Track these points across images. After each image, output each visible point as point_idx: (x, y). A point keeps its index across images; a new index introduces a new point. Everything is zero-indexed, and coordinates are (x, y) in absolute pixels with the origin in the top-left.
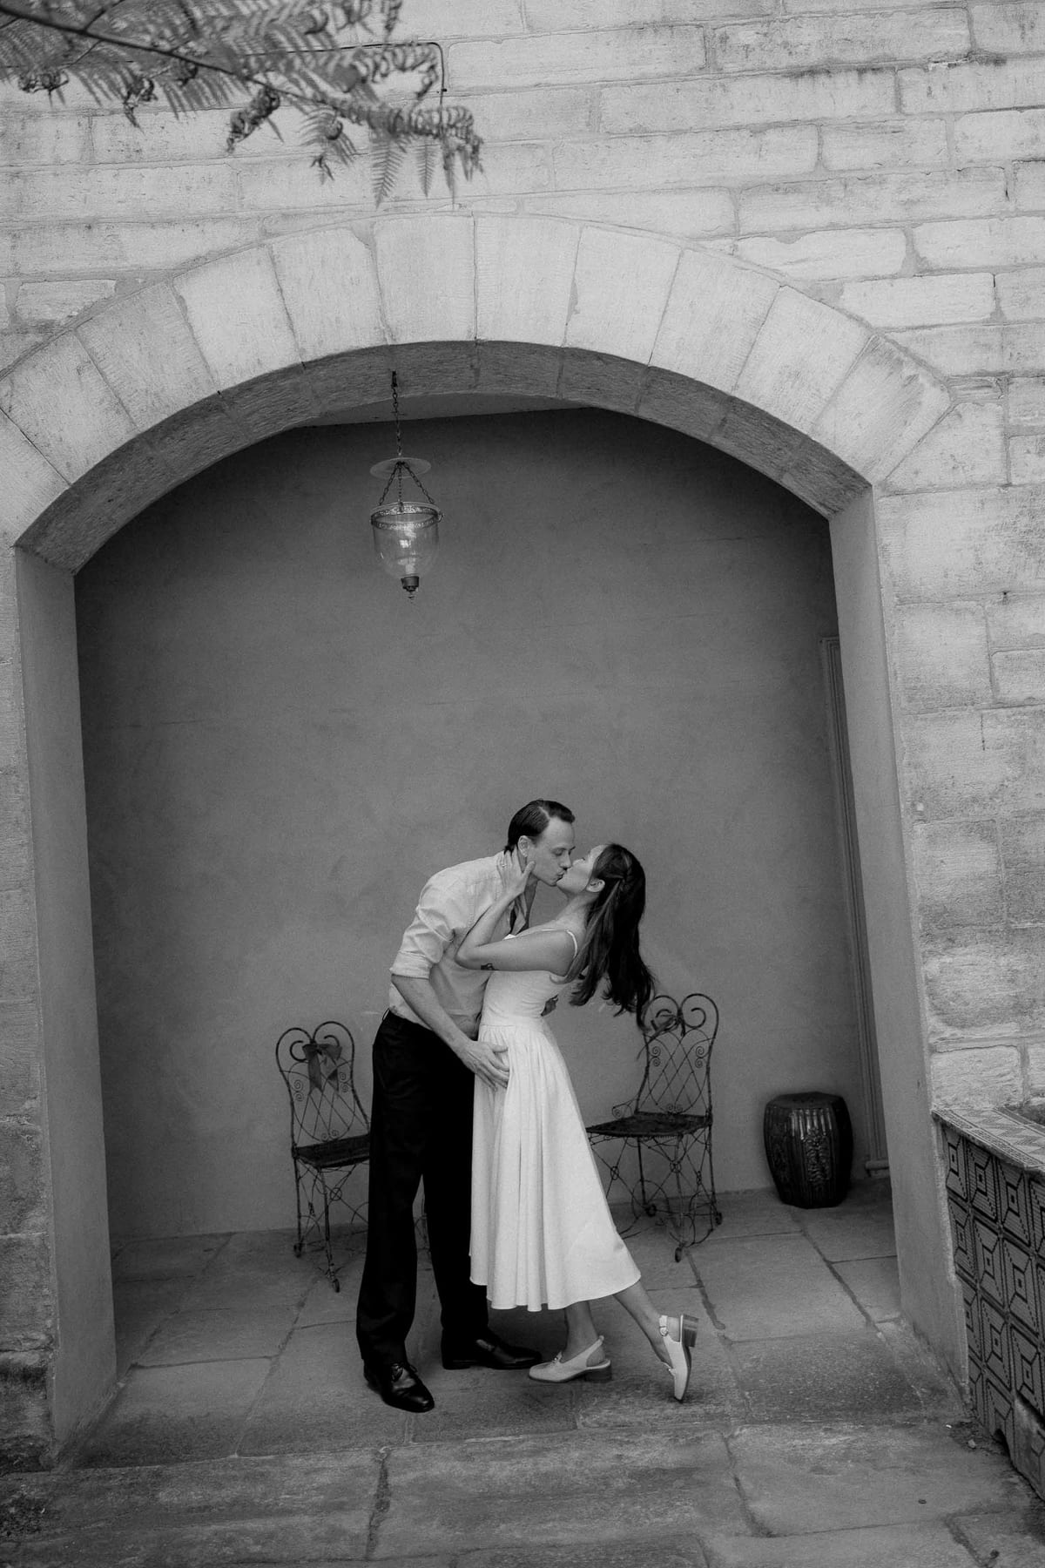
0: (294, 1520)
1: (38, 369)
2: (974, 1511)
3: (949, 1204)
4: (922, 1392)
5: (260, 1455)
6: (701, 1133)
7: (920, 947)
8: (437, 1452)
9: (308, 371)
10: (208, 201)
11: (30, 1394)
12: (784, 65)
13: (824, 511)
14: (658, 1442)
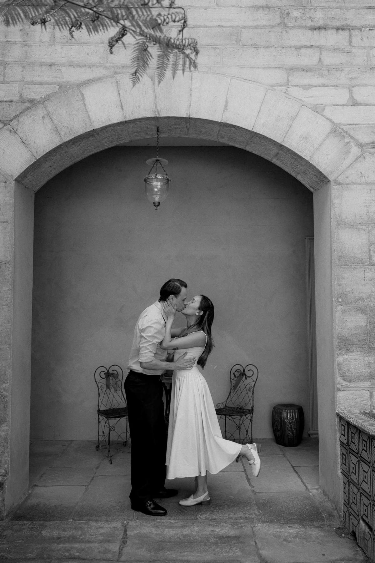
0: (91, 545)
1: (28, 116)
2: (342, 560)
3: (340, 447)
4: (325, 515)
5: (80, 520)
6: (249, 416)
7: (337, 352)
8: (146, 524)
9: (127, 124)
12: (309, 25)
13: (311, 190)
14: (227, 526)
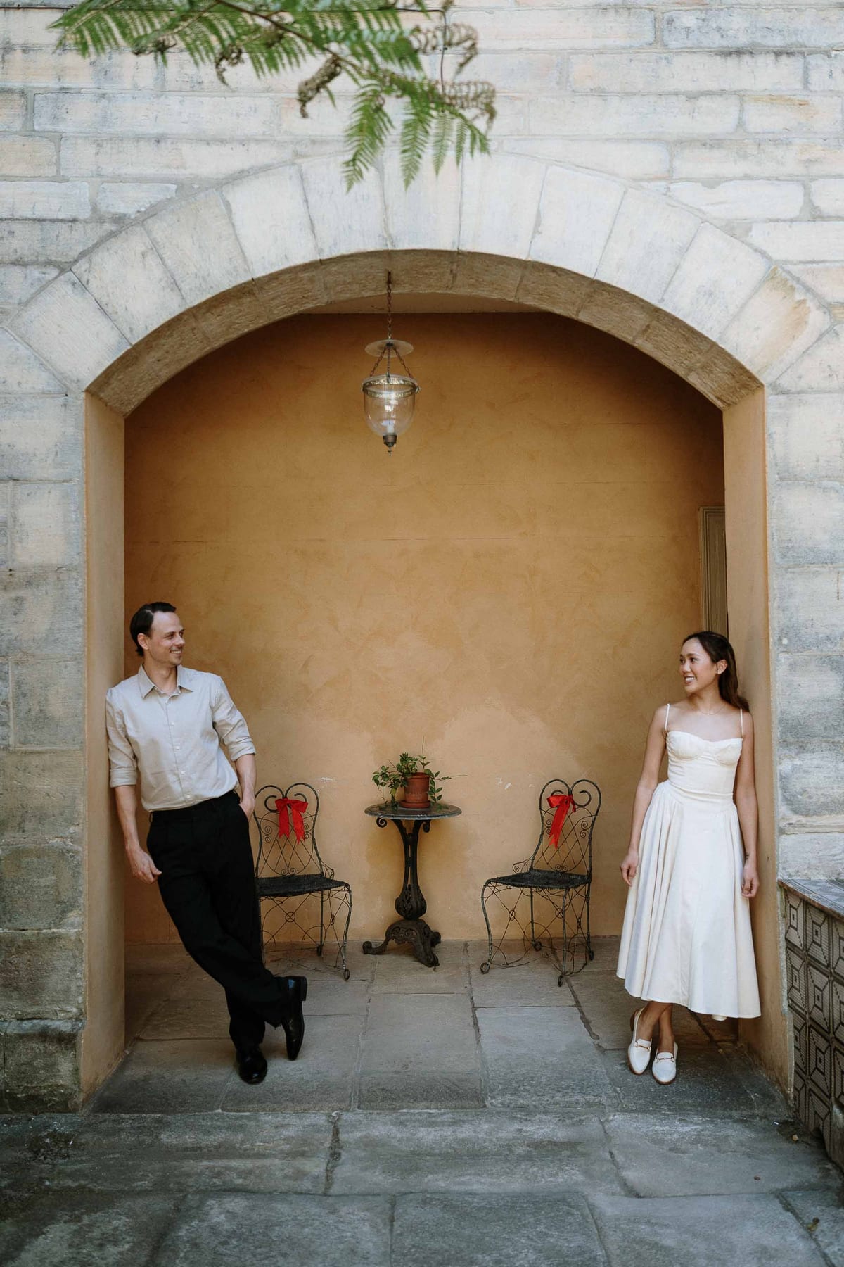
0: (267, 1162)
1: (111, 252)
2: (798, 1188)
3: (787, 952)
4: (755, 1096)
5: (239, 1111)
6: (582, 889)
7: (777, 750)
8: (378, 1118)
9: (323, 267)
10: (253, 126)
11: (64, 1053)
12: (717, 44)
13: (719, 404)
14: (550, 1121)
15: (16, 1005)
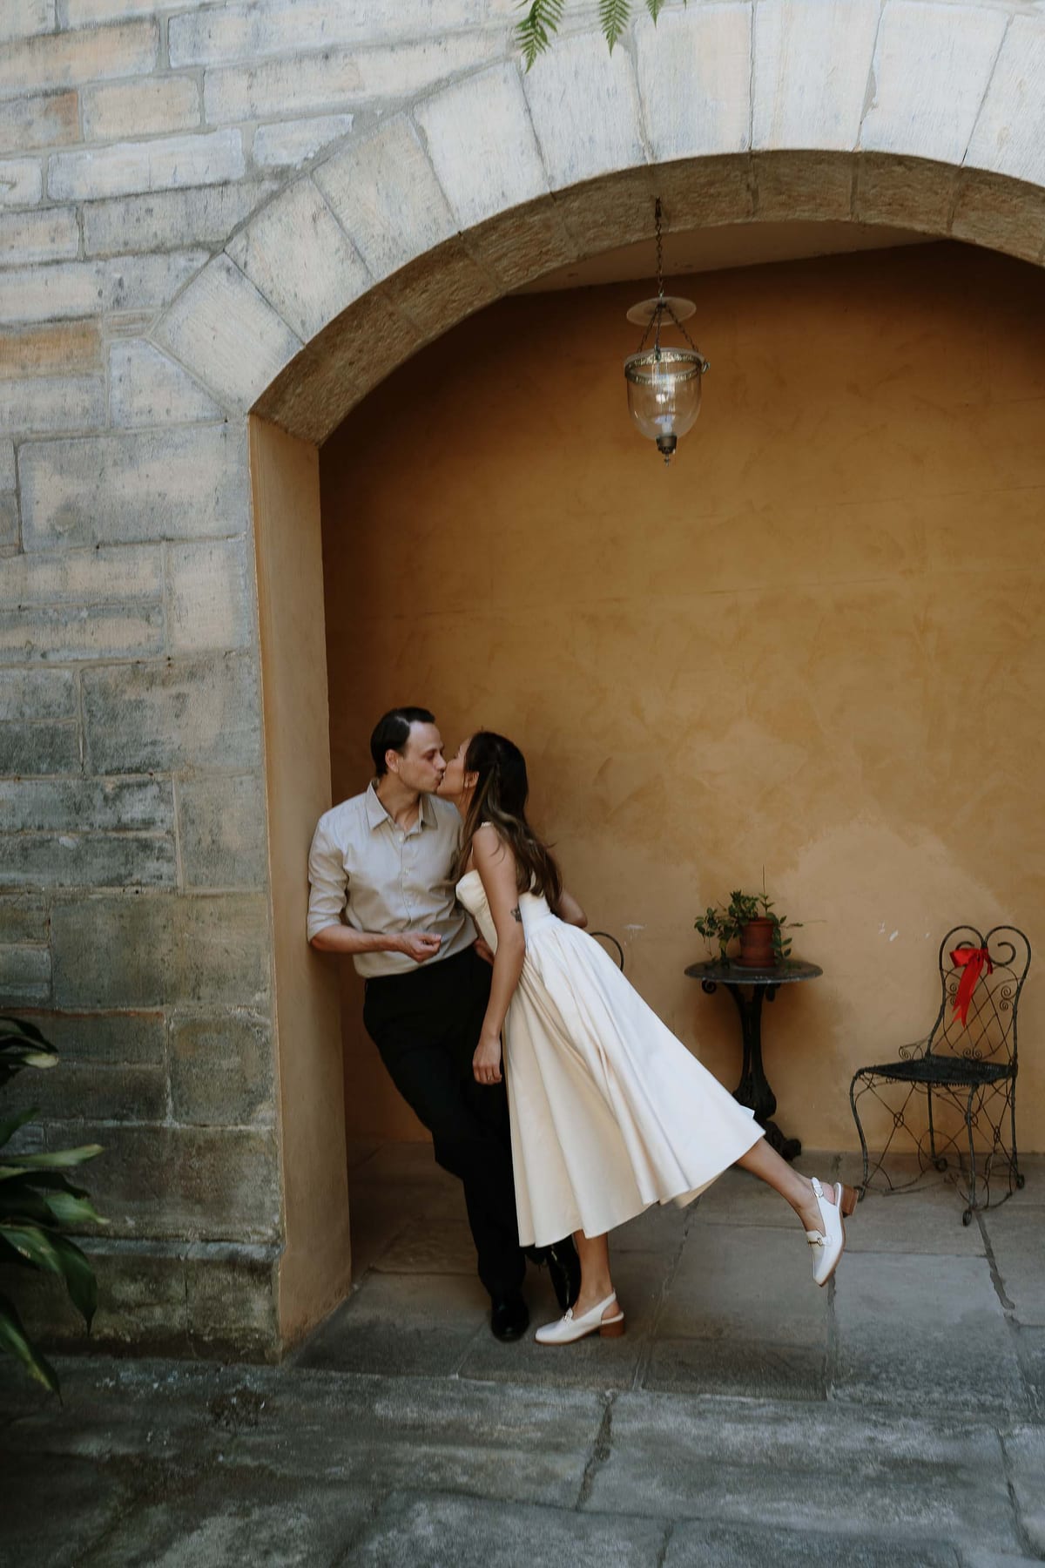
0: (506, 1455)
1: (274, 219)
5: (481, 1379)
6: (1003, 1084)
8: (668, 1404)
9: (558, 203)
11: (257, 1288)
14: (919, 1429)
15: (200, 1221)
